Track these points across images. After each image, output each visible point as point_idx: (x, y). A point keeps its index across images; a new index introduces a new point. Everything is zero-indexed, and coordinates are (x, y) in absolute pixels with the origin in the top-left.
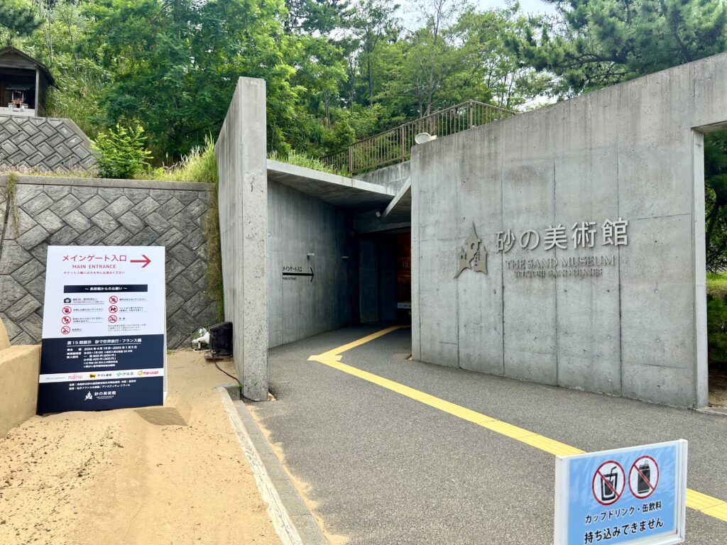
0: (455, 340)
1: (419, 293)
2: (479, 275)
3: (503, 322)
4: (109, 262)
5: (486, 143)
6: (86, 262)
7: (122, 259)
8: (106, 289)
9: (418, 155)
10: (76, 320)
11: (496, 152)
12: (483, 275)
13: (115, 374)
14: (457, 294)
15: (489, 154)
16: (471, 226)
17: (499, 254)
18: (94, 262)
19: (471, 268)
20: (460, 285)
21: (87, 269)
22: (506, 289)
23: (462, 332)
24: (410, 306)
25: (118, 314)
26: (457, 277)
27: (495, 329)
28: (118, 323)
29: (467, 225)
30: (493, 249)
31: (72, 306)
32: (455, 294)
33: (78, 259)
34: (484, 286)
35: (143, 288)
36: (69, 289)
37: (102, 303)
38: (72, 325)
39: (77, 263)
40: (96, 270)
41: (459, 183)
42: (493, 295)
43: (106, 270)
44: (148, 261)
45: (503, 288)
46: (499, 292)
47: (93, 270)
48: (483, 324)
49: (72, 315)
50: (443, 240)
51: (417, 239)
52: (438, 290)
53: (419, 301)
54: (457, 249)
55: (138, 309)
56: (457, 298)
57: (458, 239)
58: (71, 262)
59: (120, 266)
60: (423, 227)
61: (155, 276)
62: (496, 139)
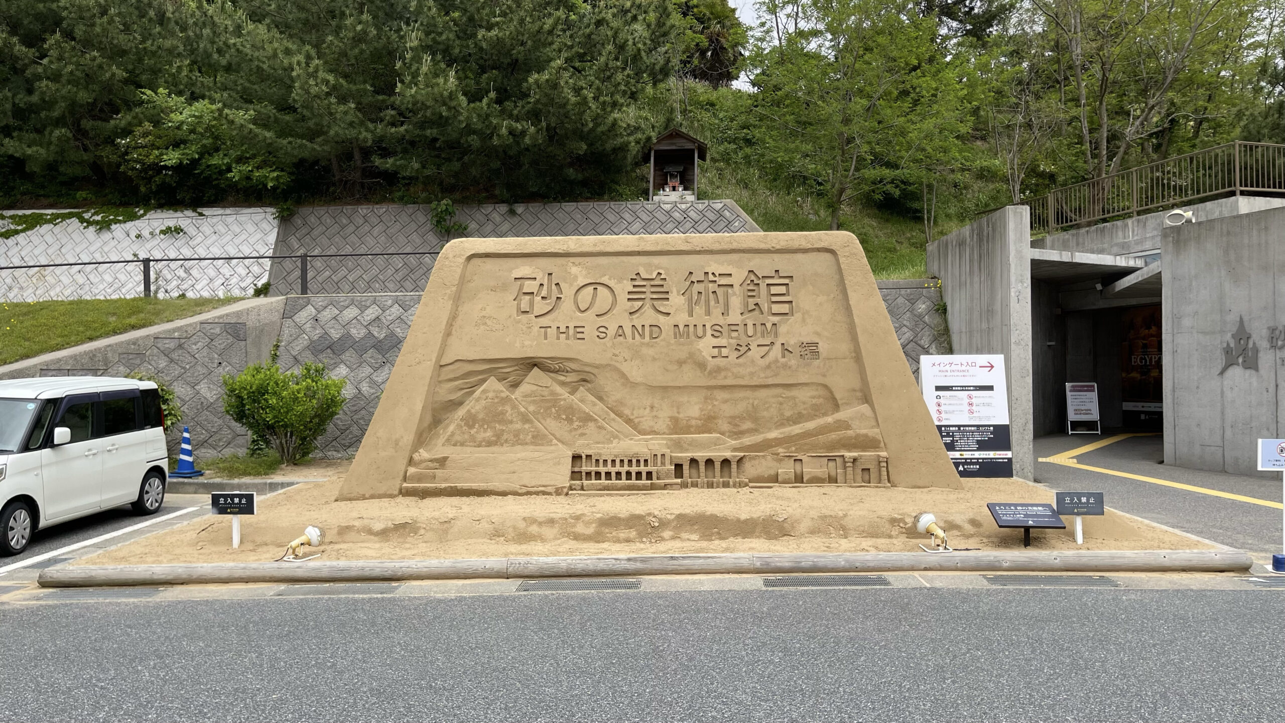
0: (1220, 443)
1: (1174, 391)
2: (1248, 372)
3: (1277, 422)
4: (964, 368)
5: (1255, 233)
6: (947, 368)
7: (974, 364)
8: (964, 388)
9: (1171, 239)
10: (946, 412)
11: (1267, 243)
12: (1253, 372)
13: (977, 455)
14: (1222, 392)
15: (1259, 244)
16: (1238, 319)
17: (1272, 350)
18: (954, 367)
19: (1238, 365)
20: (1225, 383)
21: (949, 374)
22: (1279, 387)
23: (1228, 433)
24: (1162, 407)
25: (974, 408)
26: (1222, 373)
27: (1268, 429)
28: (975, 414)
29: (1233, 318)
30: (1264, 344)
31: (942, 401)
32: (1219, 392)
33: (942, 365)
34: (1255, 384)
35: (991, 388)
36: (938, 388)
37: (962, 399)
38: (943, 415)
39: (942, 368)
40: (956, 374)
41: (1223, 273)
42: (1265, 393)
43: (962, 374)
44: (992, 367)
45: (1277, 386)
46: (1272, 389)
47: (953, 373)
48: (1253, 424)
49: (942, 408)
50: (1204, 333)
51: (1170, 330)
52: (1198, 387)
53: (1174, 400)
54: (1221, 342)
55: (988, 405)
56: (1222, 397)
57: (1222, 332)
58: (937, 368)
59: (972, 370)
60: (1177, 318)
61: (998, 378)
62: (1266, 228)
